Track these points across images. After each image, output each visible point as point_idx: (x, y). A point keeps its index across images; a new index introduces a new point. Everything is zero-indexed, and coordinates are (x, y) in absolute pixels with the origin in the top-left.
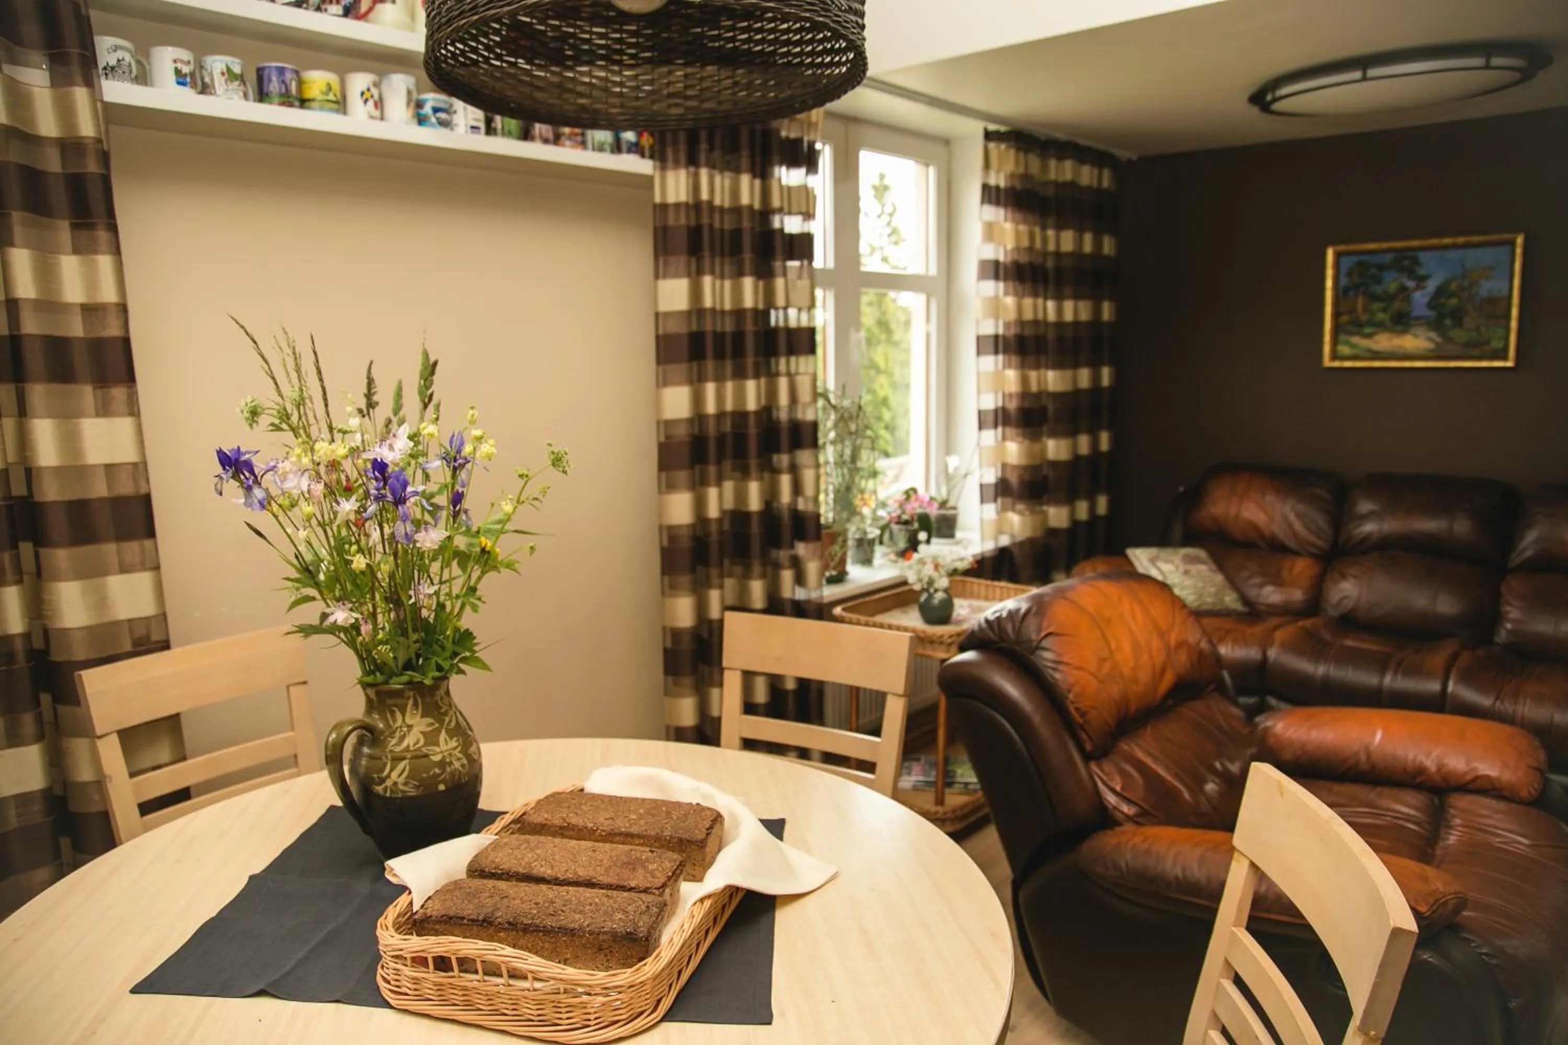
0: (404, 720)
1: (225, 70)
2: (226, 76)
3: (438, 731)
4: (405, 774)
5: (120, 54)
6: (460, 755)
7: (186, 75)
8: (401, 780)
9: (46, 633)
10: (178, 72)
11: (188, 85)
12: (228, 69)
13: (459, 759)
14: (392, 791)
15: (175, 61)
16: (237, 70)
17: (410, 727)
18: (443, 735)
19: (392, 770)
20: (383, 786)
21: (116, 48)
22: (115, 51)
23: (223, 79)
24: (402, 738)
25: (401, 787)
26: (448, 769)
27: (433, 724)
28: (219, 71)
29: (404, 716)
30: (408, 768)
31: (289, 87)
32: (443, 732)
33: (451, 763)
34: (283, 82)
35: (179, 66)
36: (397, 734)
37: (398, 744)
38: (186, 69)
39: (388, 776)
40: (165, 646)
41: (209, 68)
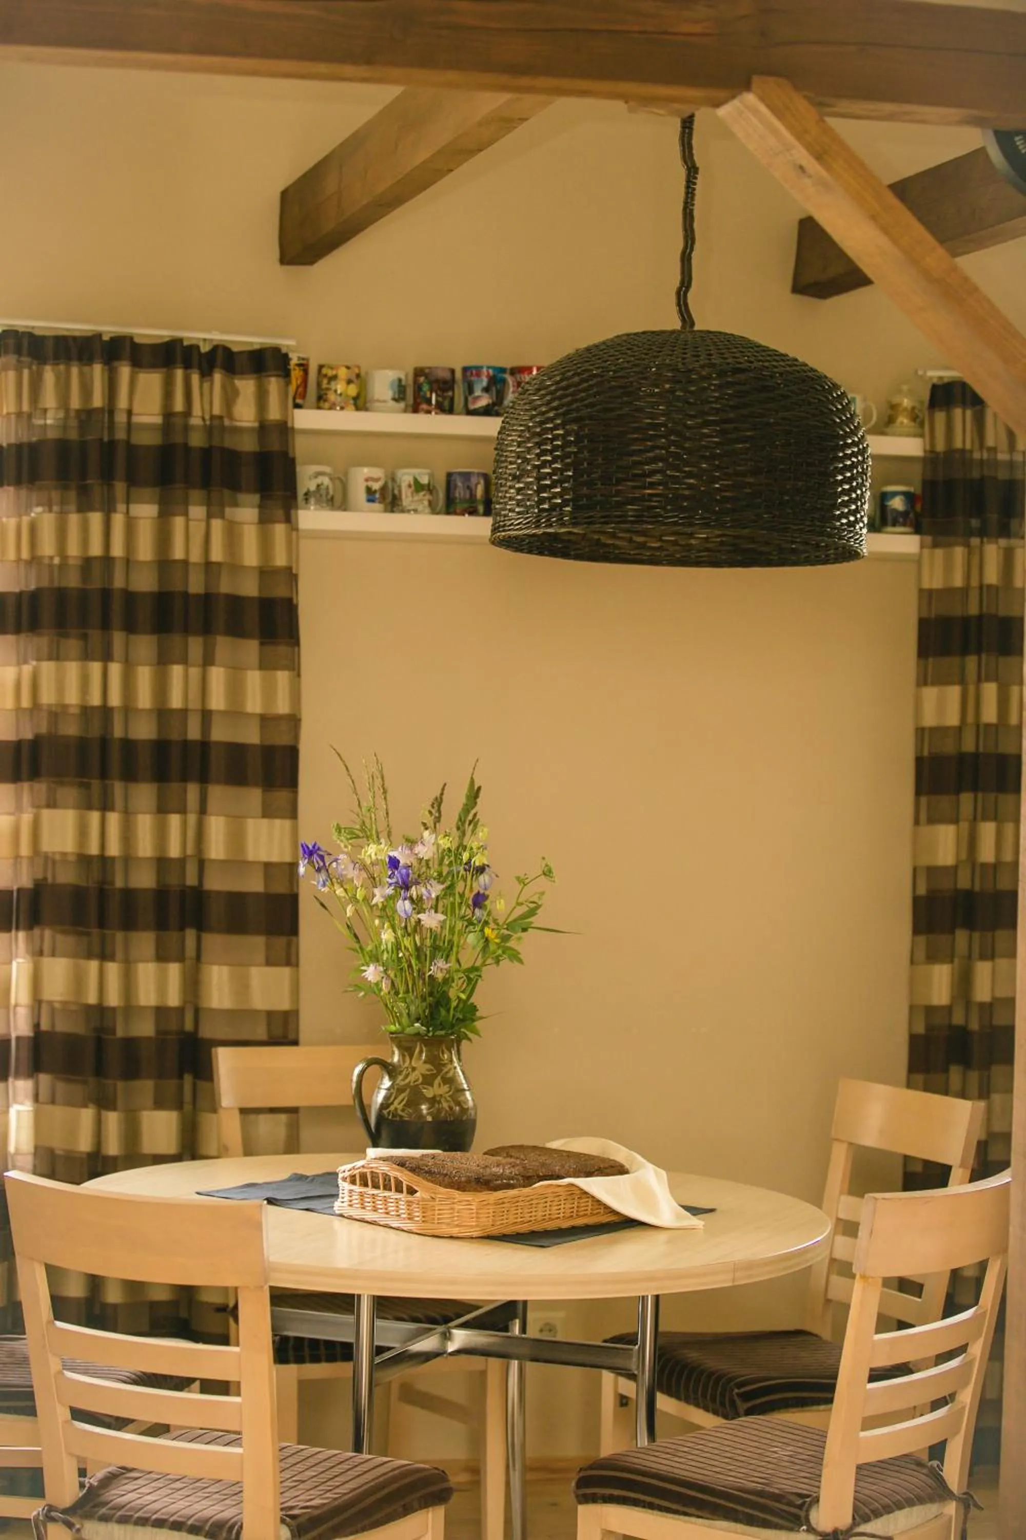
0: (411, 1062)
1: (412, 483)
2: (413, 487)
3: (434, 1076)
4: (404, 1102)
5: (320, 480)
6: (449, 1099)
7: (375, 491)
8: (400, 1107)
9: (197, 1011)
10: (369, 491)
11: (377, 501)
12: (416, 480)
13: (448, 1101)
14: (393, 1116)
15: (367, 480)
16: (425, 480)
17: (414, 1069)
18: (438, 1081)
19: (395, 1098)
20: (388, 1110)
21: (318, 474)
22: (316, 477)
23: (409, 491)
24: (407, 1076)
25: (400, 1113)
26: (437, 1106)
27: (432, 1070)
28: (406, 483)
29: (411, 1059)
30: (406, 1098)
31: (473, 492)
32: (439, 1078)
33: (439, 1102)
34: (469, 488)
35: (370, 484)
36: (404, 1073)
37: (403, 1080)
38: (376, 486)
39: (392, 1103)
40: (295, 1043)
41: (398, 481)
